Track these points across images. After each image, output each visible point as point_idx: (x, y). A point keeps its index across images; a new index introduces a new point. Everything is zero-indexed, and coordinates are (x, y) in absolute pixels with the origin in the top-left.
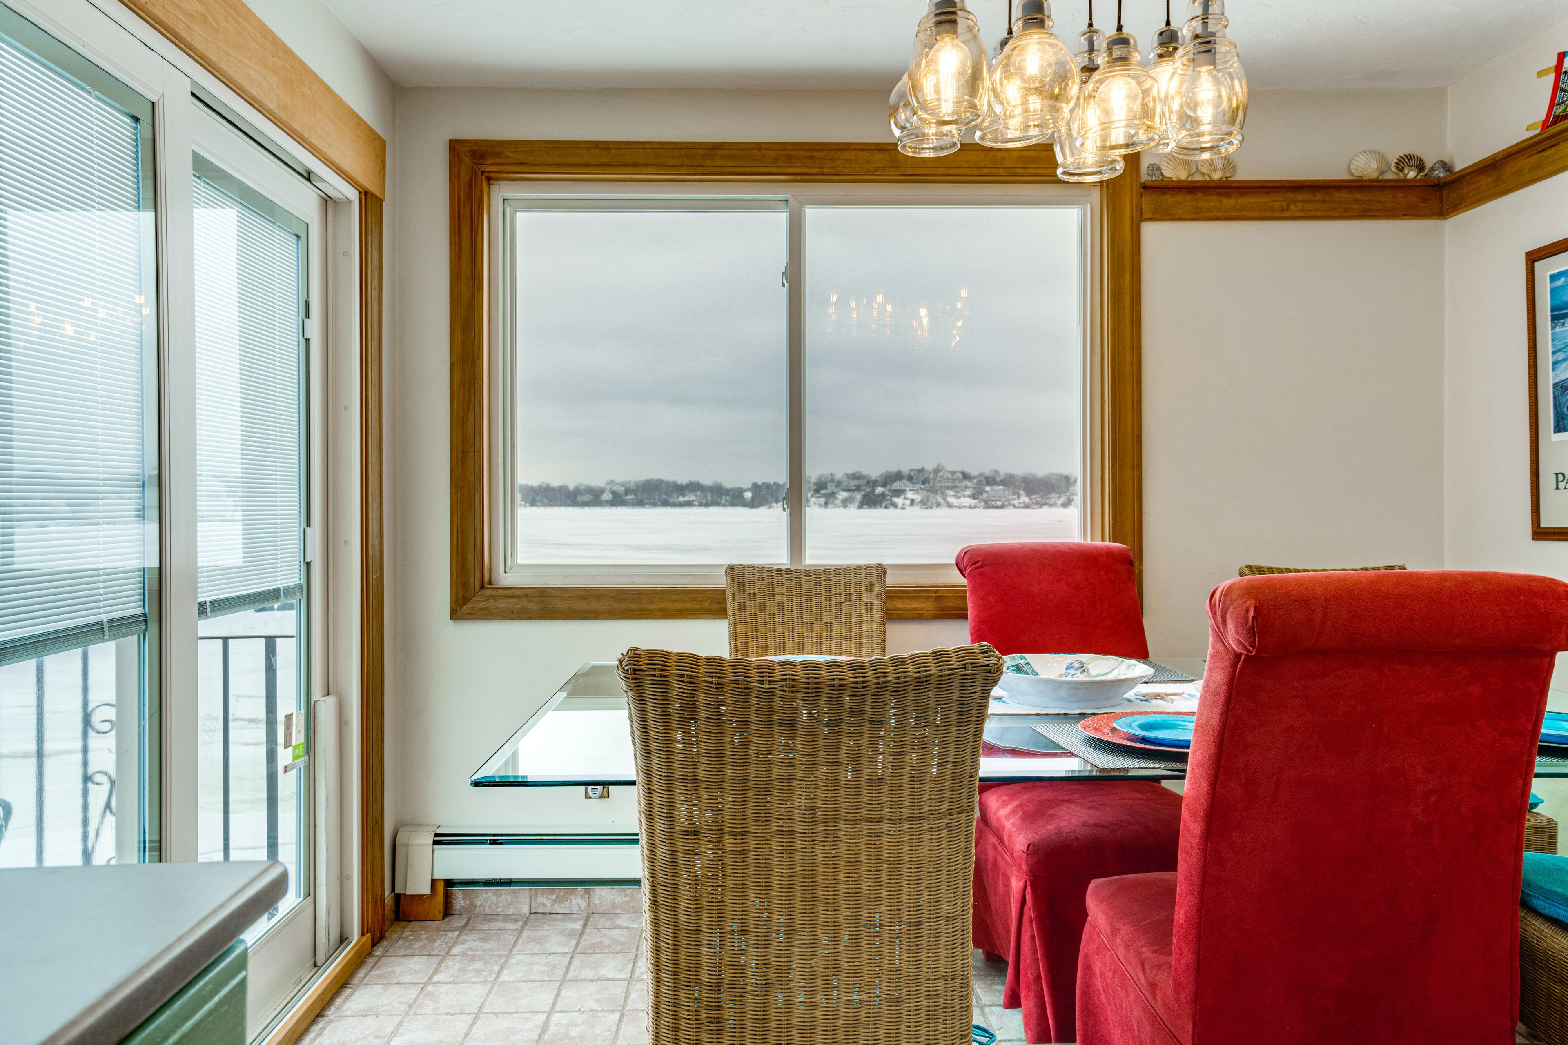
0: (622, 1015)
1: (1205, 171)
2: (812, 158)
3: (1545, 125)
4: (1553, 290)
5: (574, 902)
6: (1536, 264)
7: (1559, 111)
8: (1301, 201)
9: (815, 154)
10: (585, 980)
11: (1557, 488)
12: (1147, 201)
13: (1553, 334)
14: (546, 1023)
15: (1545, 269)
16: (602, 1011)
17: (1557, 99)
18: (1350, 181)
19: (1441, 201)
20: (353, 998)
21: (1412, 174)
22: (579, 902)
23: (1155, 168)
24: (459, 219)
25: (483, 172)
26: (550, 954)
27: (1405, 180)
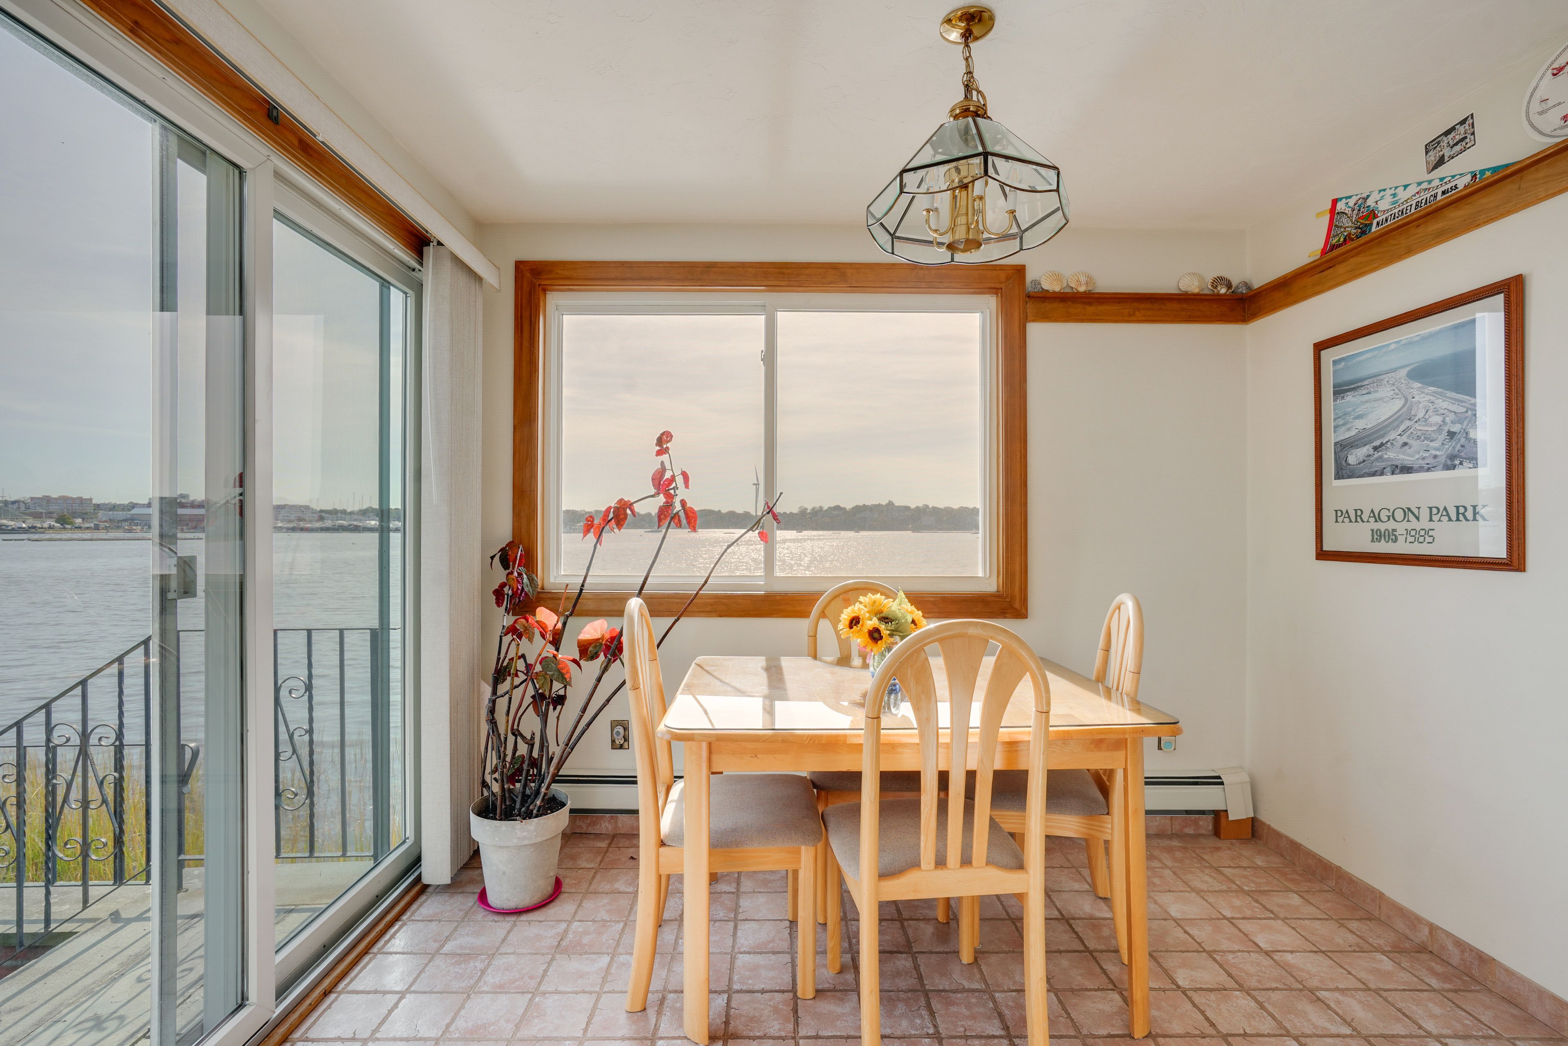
0: (625, 925)
1: (1073, 285)
2: (782, 273)
3: (1324, 252)
4: (1334, 372)
5: (603, 825)
6: (1323, 353)
7: (1334, 241)
8: (1144, 309)
9: (785, 271)
10: (603, 893)
11: (1337, 521)
12: (1031, 307)
13: (1334, 405)
14: (566, 931)
15: (1328, 356)
16: (611, 921)
17: (1332, 233)
18: (1179, 295)
19: (1244, 312)
20: (425, 904)
21: (1223, 291)
22: (607, 825)
23: (1036, 283)
24: (521, 319)
25: (539, 285)
26: (579, 869)
27: (1219, 295)
